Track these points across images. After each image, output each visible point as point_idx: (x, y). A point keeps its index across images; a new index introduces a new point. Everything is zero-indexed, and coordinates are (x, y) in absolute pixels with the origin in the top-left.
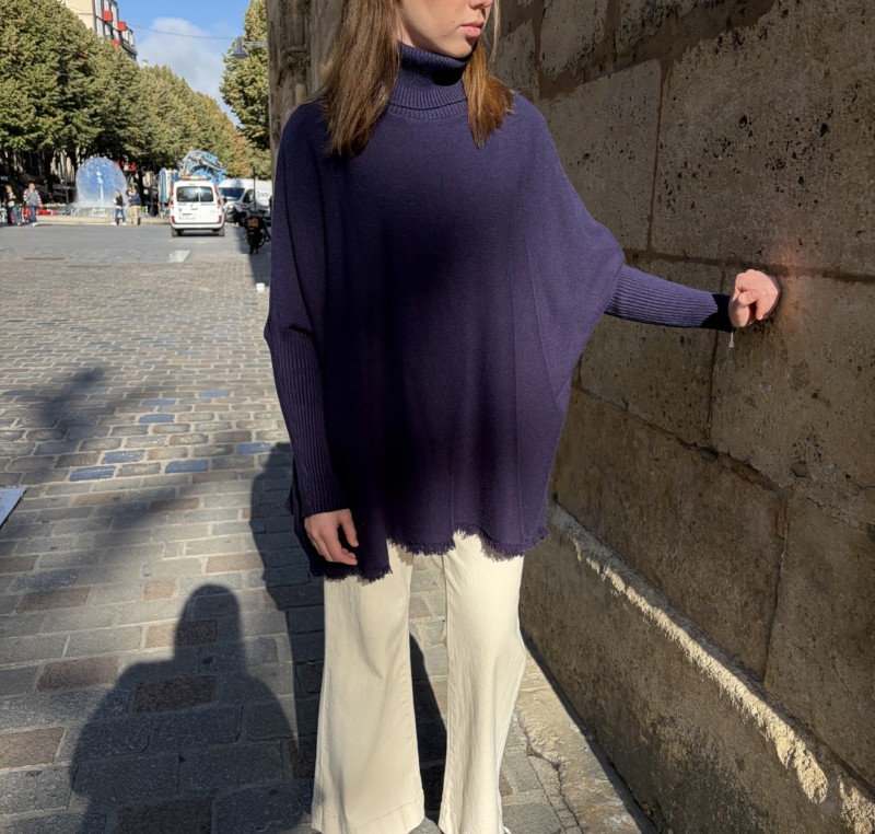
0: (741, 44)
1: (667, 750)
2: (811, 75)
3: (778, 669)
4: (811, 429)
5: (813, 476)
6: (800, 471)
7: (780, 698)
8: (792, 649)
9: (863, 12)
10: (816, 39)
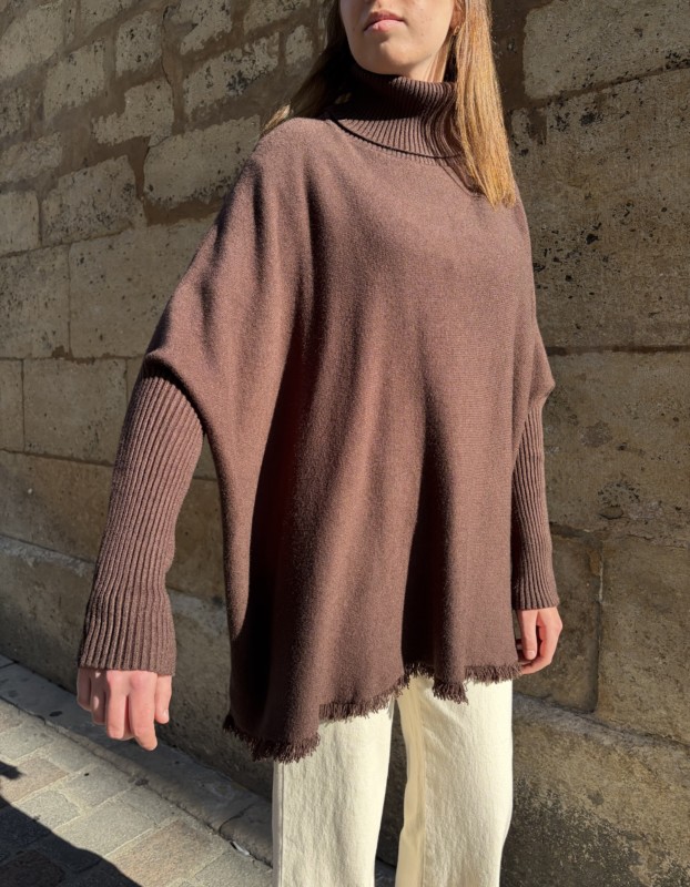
2: (567, 197)
3: (618, 696)
4: (620, 477)
5: (631, 516)
6: (612, 514)
7: (626, 721)
8: (634, 672)
9: (627, 150)
10: (569, 172)
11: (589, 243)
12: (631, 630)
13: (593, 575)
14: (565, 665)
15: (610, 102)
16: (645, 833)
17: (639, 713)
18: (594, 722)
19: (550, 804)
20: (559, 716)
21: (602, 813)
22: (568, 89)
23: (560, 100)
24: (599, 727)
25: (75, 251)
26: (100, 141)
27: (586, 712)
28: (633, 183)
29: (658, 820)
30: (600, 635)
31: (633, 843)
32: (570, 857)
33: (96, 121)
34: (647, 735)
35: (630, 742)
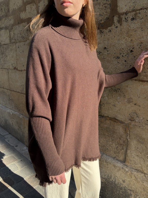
2: (126, 40)
3: (130, 160)
4: (134, 111)
5: (136, 121)
6: (132, 119)
7: (132, 166)
8: (134, 156)
9: (142, 28)
10: (127, 33)
11: (131, 53)
12: (134, 146)
13: (127, 133)
14: (119, 152)
15: (138, 15)
16: (134, 190)
17: (135, 164)
18: (125, 165)
19: (114, 180)
20: (117, 162)
21: (125, 185)
22: (128, 11)
23: (126, 13)
24: (126, 166)
25: (17, 44)
26: (21, 18)
27: (123, 162)
28: (143, 37)
29: (137, 188)
30: (127, 146)
31: (131, 192)
32: (118, 192)
33: (20, 13)
34: (136, 170)
35: (132, 171)
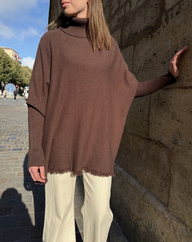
0: (153, 37)
1: (140, 228)
2: (172, 40)
3: (172, 203)
4: (178, 130)
5: (179, 144)
6: (175, 142)
7: (174, 212)
8: (176, 196)
9: (185, 21)
10: (173, 31)
12: (177, 182)
13: (170, 162)
14: (163, 190)
15: (182, 7)
17: (177, 210)
18: (167, 210)
21: (163, 239)
22: (174, 5)
23: (172, 9)
27: (166, 206)
28: (186, 32)
30: (170, 182)
34: (178, 218)
